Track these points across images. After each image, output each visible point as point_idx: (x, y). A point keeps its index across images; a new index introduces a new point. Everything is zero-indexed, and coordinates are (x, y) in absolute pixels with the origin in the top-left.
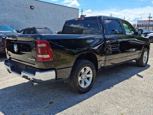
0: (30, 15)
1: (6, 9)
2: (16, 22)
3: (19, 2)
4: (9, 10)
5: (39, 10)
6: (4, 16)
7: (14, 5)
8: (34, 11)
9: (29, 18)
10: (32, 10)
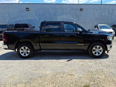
0: (80, 15)
1: (64, 13)
2: (70, 20)
3: (73, 7)
4: (66, 13)
5: (87, 10)
6: (63, 17)
7: (69, 10)
8: (83, 12)
9: (79, 17)
10: (82, 11)
